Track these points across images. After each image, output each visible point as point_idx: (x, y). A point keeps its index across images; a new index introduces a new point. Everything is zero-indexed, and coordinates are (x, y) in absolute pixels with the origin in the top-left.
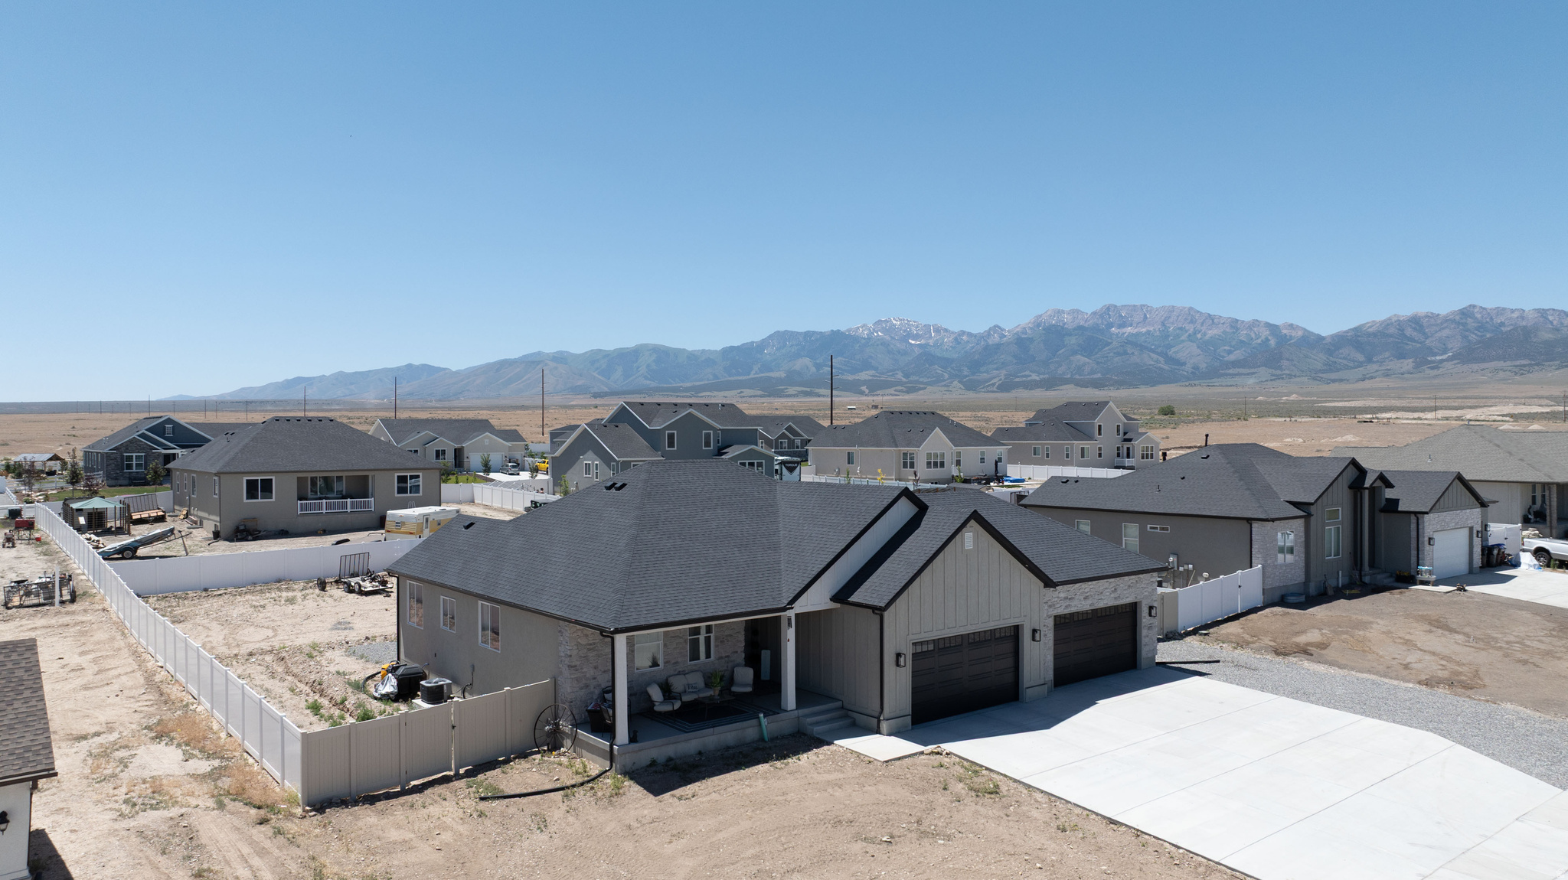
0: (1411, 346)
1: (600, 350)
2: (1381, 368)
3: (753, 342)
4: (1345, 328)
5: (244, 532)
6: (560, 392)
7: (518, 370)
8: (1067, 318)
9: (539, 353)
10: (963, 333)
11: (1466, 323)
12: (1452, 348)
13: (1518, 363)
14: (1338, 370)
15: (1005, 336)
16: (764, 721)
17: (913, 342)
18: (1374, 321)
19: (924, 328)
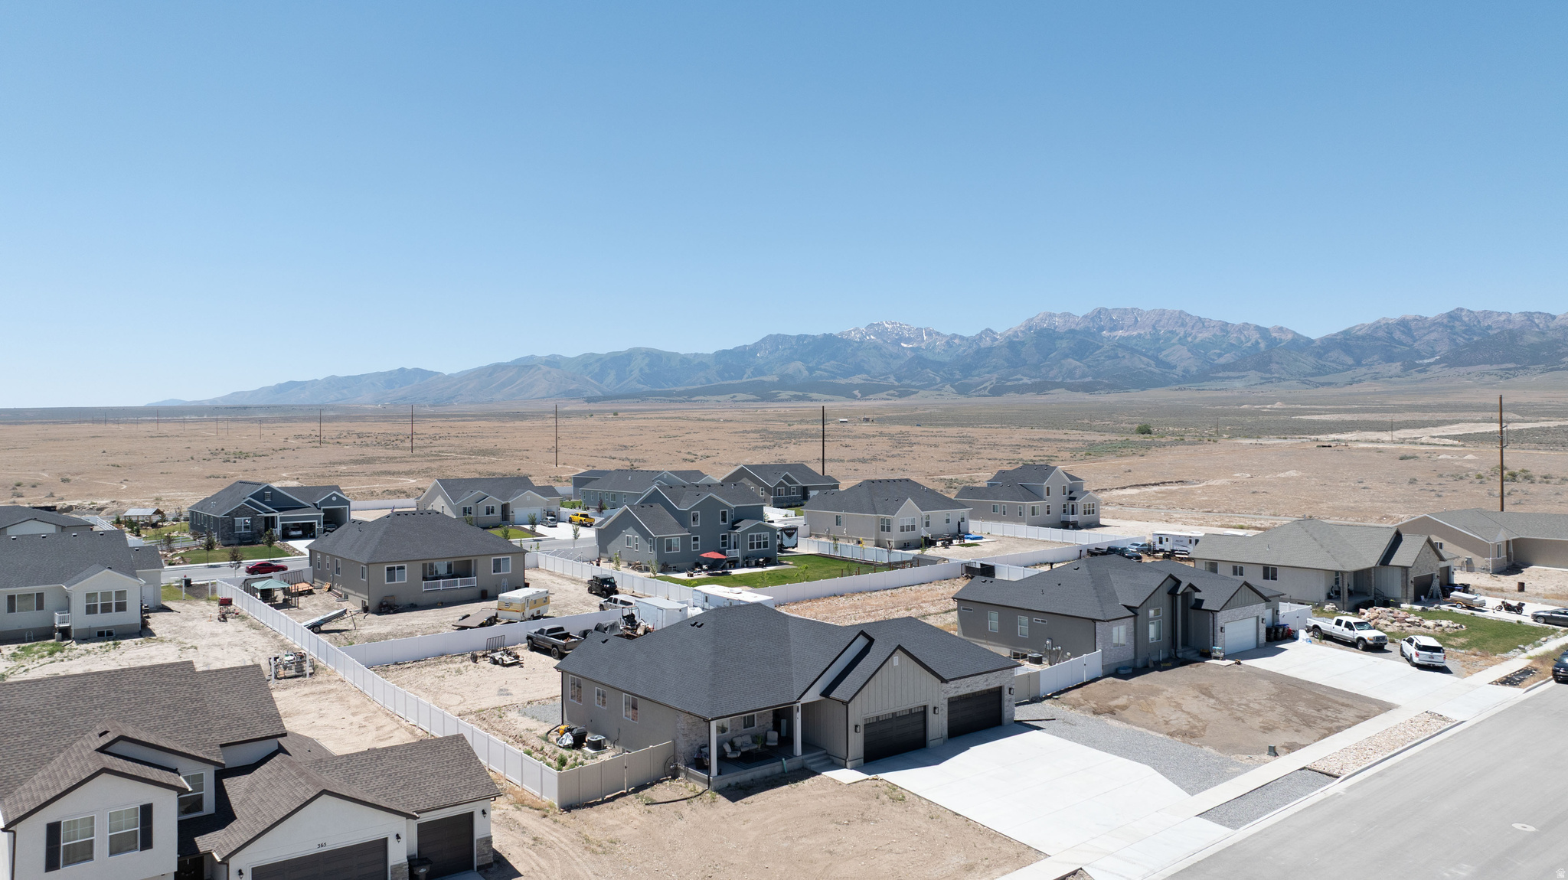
0: (1399, 350)
1: (594, 354)
2: (1369, 372)
3: (746, 346)
4: (1335, 332)
5: (386, 607)
6: (553, 396)
7: (511, 374)
8: (1058, 322)
9: (532, 357)
10: (955, 336)
11: (1453, 326)
12: (1440, 351)
13: (1504, 366)
14: (1327, 374)
15: (997, 340)
16: (785, 762)
17: (905, 346)
18: (1363, 324)
19: (916, 332)
